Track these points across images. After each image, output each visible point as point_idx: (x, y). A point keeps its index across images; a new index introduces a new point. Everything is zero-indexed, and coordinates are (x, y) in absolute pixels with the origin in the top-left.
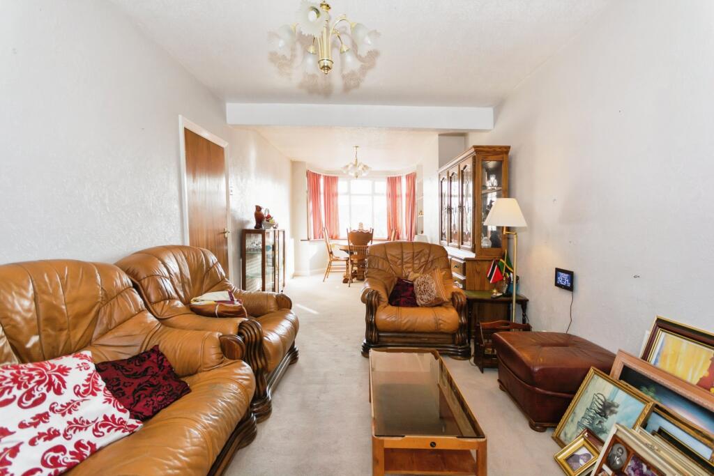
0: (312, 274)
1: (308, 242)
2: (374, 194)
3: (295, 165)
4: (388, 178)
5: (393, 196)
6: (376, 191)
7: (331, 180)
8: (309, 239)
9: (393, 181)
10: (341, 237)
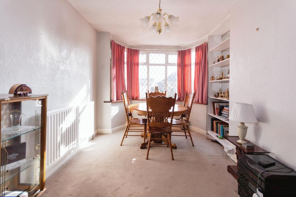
0: (114, 132)
1: (111, 103)
2: (167, 64)
3: (99, 34)
4: (179, 51)
5: (183, 66)
6: (169, 62)
7: (134, 53)
8: (111, 101)
9: (183, 54)
10: (140, 98)
